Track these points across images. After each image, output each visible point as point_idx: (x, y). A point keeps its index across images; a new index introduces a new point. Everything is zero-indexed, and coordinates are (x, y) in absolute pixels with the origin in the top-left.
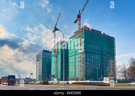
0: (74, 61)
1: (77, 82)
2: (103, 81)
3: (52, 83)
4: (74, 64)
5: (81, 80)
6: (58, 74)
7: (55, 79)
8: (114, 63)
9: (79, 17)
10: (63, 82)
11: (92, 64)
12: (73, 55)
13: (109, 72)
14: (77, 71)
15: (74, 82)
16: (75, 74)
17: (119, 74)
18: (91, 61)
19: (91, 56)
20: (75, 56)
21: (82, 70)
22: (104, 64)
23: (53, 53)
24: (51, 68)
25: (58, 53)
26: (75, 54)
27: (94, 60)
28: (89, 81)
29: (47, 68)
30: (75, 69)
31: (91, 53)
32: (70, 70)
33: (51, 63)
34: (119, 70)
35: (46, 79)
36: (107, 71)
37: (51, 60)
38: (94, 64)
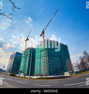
0: (39, 62)
1: (42, 77)
2: (64, 75)
3: (19, 76)
4: (39, 64)
5: (45, 76)
6: (25, 71)
7: (22, 74)
8: (70, 62)
9: (43, 32)
10: (29, 77)
11: (54, 64)
12: (39, 58)
13: (68, 68)
14: (42, 69)
15: (39, 77)
16: (40, 71)
17: (75, 68)
18: (53, 62)
19: (53, 59)
20: (40, 59)
21: (46, 68)
22: (63, 63)
23: (23, 55)
24: (20, 66)
25: (27, 55)
26: (40, 57)
27: (55, 61)
28: (53, 76)
29: (17, 65)
30: (40, 68)
31: (52, 56)
32: (36, 68)
33: (20, 62)
34: (74, 66)
35: (14, 73)
36: (66, 67)
37: (21, 60)
38: (55, 64)
